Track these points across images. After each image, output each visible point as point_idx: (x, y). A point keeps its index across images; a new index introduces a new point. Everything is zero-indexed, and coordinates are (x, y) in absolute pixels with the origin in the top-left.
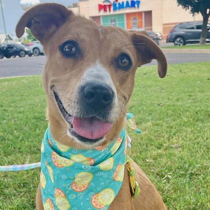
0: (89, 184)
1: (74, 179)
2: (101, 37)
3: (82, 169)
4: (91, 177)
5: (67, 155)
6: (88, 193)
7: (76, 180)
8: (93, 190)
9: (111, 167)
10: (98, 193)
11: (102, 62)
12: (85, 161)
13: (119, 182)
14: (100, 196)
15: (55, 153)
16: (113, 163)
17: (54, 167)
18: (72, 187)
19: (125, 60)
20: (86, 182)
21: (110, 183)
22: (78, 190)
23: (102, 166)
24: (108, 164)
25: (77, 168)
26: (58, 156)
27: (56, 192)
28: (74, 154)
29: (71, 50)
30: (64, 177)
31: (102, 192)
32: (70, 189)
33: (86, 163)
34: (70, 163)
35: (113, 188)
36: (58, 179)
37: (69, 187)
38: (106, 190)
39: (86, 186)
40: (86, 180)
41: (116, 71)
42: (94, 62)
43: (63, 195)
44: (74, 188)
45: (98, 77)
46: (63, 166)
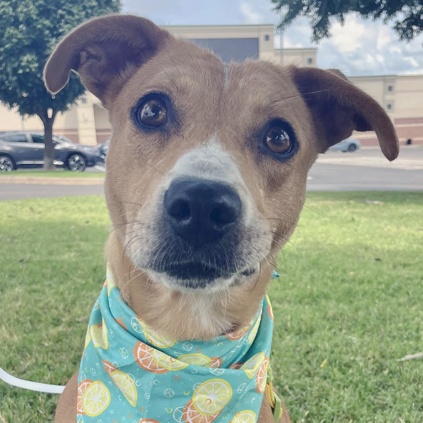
11: (223, 140)
18: (185, 417)
29: (157, 115)
30: (169, 392)
41: (258, 161)
42: (204, 138)
44: (190, 419)
45: (202, 167)
46: (166, 370)
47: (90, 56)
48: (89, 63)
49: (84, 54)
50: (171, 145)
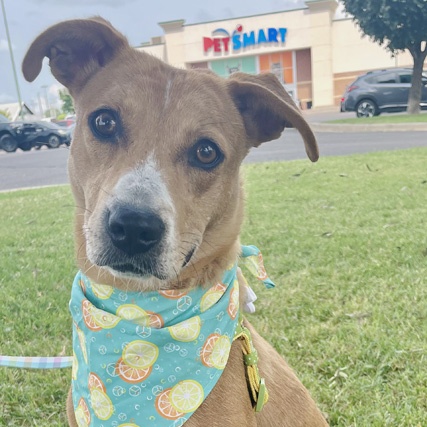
0: (151, 368)
1: (120, 354)
2: (168, 103)
3: (135, 334)
4: (155, 352)
5: (109, 306)
6: (149, 387)
7: (125, 357)
8: (160, 383)
9: (194, 336)
10: (169, 388)
12: (143, 318)
13: (214, 370)
14: (174, 394)
15: (87, 302)
16: (198, 328)
17: (87, 330)
18: (117, 371)
19: (211, 149)
20: (147, 362)
21: (194, 369)
22: (130, 379)
23: (174, 331)
24: (189, 329)
25: (127, 330)
26: (92, 307)
28: (122, 303)
30: (102, 349)
31: (178, 387)
32: (113, 375)
33: (146, 322)
35: (202, 380)
36: (94, 353)
37: (111, 370)
38: (186, 383)
39: (147, 372)
40: (146, 358)
42: (143, 155)
43: (100, 385)
44: (122, 373)
46: (101, 329)
47: (59, 52)
48: (58, 58)
49: (54, 51)
50: (119, 157)
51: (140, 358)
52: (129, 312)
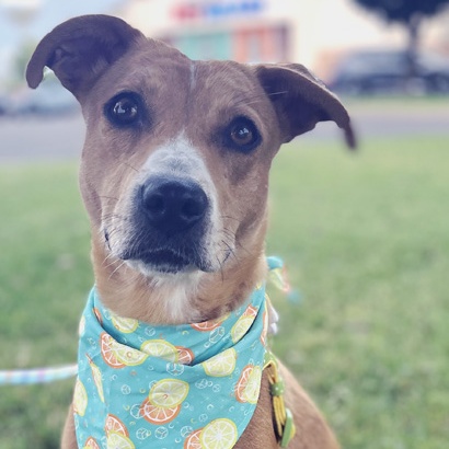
0: (180, 406)
1: (147, 393)
2: (193, 83)
3: (165, 372)
4: (185, 390)
5: (133, 340)
6: (177, 428)
7: (152, 396)
8: (190, 421)
9: (230, 371)
10: (199, 429)
11: (190, 136)
12: (171, 354)
13: (248, 405)
14: (204, 435)
15: (107, 336)
16: (234, 361)
17: (105, 367)
18: (142, 412)
19: (246, 131)
20: (174, 401)
21: (228, 406)
22: (156, 420)
23: (208, 366)
24: (223, 363)
25: (155, 368)
26: (113, 342)
27: (109, 422)
28: (148, 338)
29: (128, 111)
30: (125, 388)
31: (209, 427)
32: (138, 417)
33: (174, 358)
34: (138, 357)
35: (235, 418)
36: (113, 393)
37: (135, 411)
38: (220, 422)
39: (174, 411)
40: (174, 396)
42: (173, 134)
43: (122, 428)
44: (147, 414)
45: (175, 165)
46: (124, 365)
47: (65, 54)
48: (63, 60)
49: (59, 52)
50: (143, 141)
51: (168, 396)
52: (157, 347)
